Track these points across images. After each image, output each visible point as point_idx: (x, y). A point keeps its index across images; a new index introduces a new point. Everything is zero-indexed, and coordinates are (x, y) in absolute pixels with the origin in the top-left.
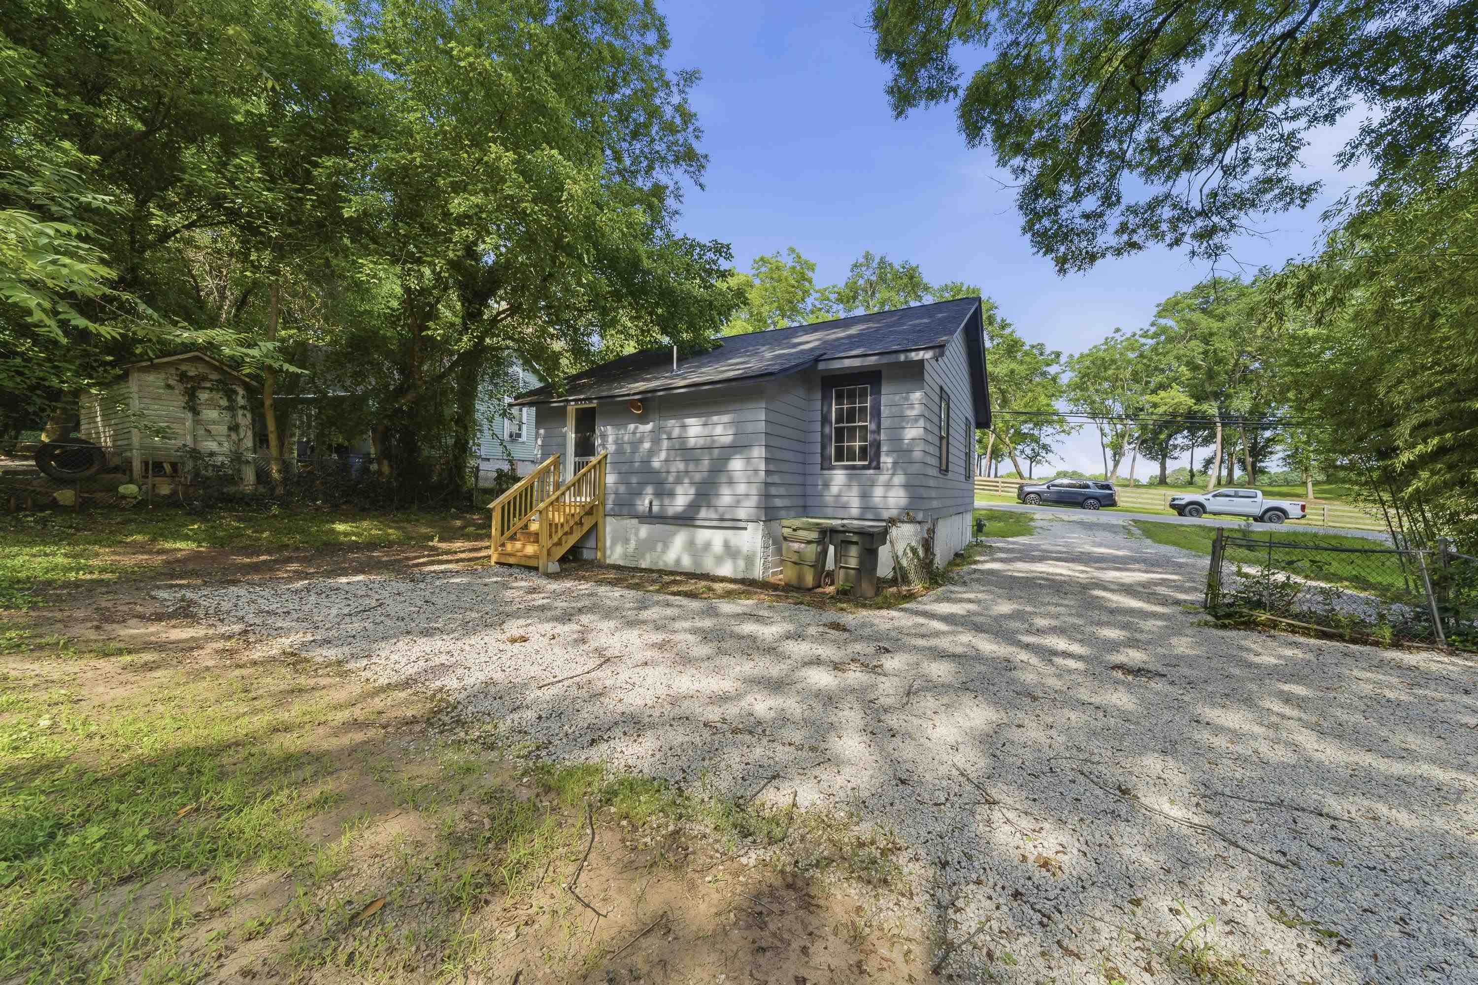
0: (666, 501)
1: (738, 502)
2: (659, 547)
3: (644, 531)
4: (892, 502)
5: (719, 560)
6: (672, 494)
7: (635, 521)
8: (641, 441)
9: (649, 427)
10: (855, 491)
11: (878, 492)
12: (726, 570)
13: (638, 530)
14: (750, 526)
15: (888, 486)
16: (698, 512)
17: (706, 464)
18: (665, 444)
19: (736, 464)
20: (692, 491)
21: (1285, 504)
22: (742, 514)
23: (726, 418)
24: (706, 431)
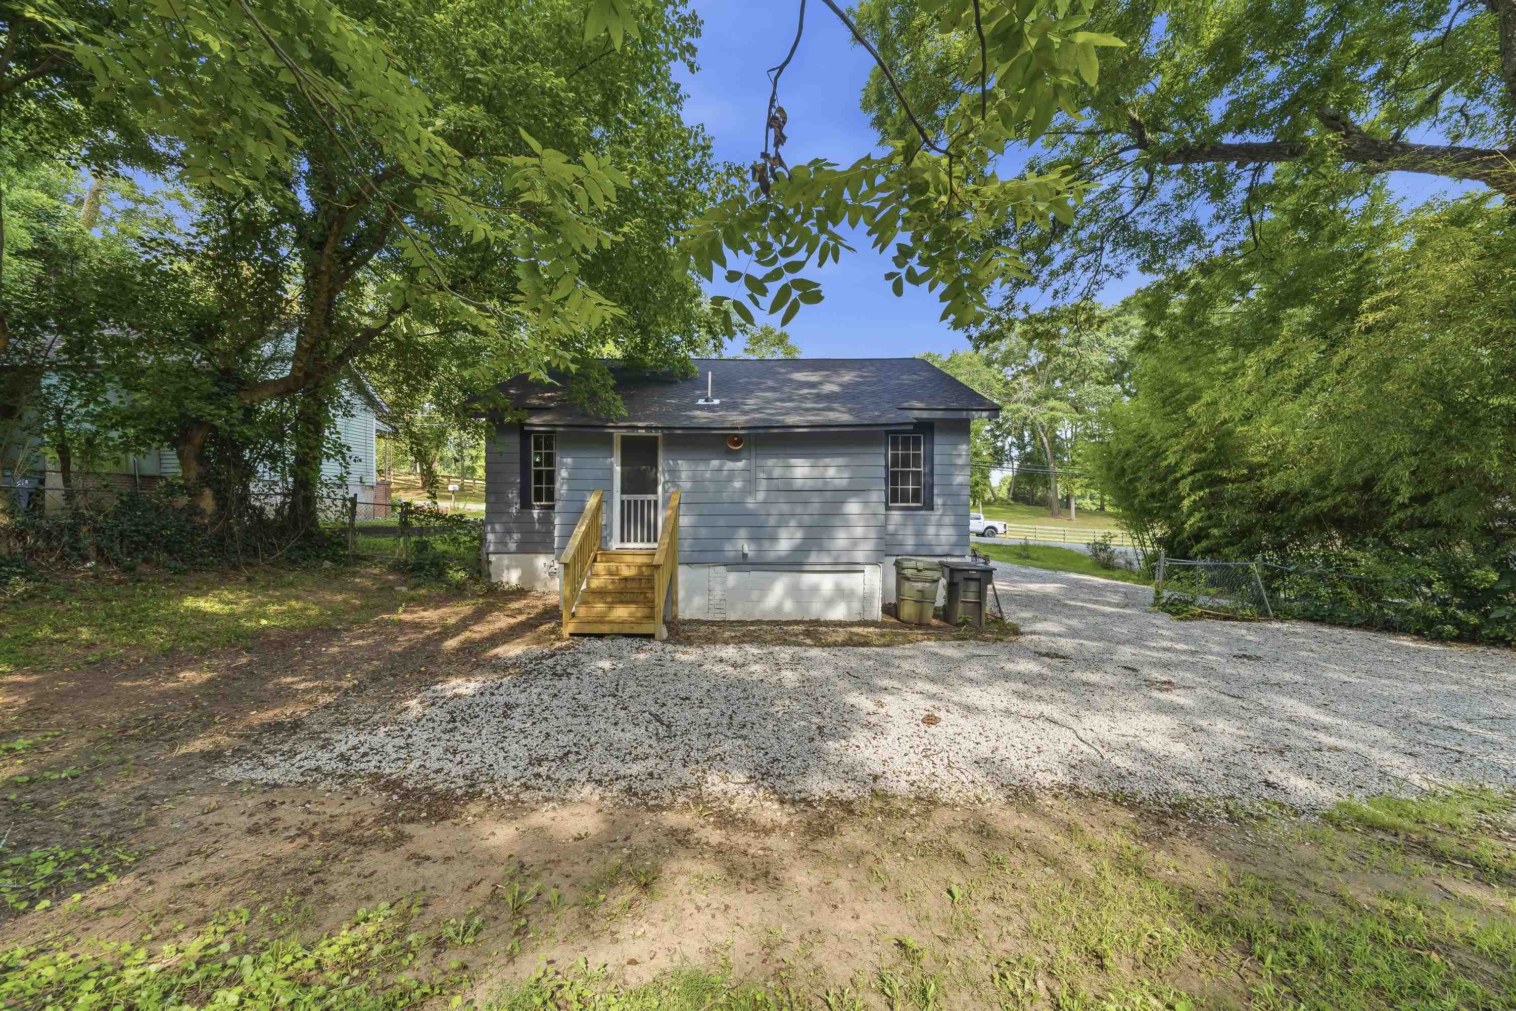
0: (766, 545)
1: (855, 544)
2: (755, 595)
3: (733, 578)
4: (943, 539)
5: (830, 603)
6: (774, 539)
7: (721, 569)
8: (730, 479)
9: (741, 464)
10: (910, 530)
11: (931, 530)
12: (838, 613)
13: (725, 578)
14: (868, 568)
15: (939, 525)
16: (807, 557)
17: (815, 508)
18: (763, 484)
19: (853, 507)
20: (799, 534)
21: (994, 523)
22: (860, 556)
23: (840, 461)
24: (816, 472)
